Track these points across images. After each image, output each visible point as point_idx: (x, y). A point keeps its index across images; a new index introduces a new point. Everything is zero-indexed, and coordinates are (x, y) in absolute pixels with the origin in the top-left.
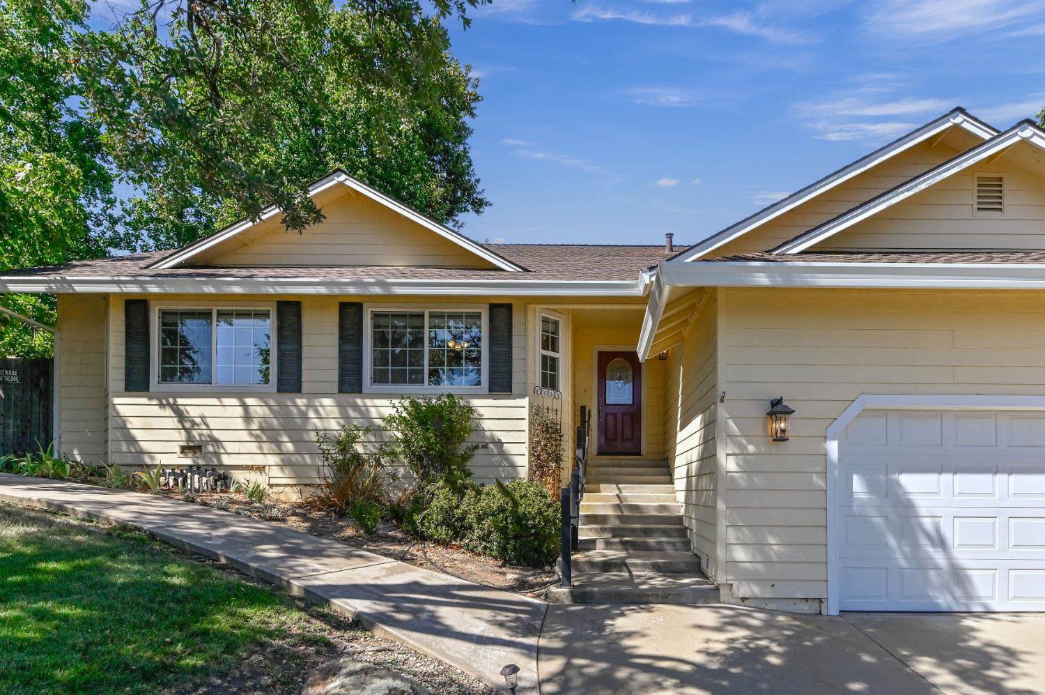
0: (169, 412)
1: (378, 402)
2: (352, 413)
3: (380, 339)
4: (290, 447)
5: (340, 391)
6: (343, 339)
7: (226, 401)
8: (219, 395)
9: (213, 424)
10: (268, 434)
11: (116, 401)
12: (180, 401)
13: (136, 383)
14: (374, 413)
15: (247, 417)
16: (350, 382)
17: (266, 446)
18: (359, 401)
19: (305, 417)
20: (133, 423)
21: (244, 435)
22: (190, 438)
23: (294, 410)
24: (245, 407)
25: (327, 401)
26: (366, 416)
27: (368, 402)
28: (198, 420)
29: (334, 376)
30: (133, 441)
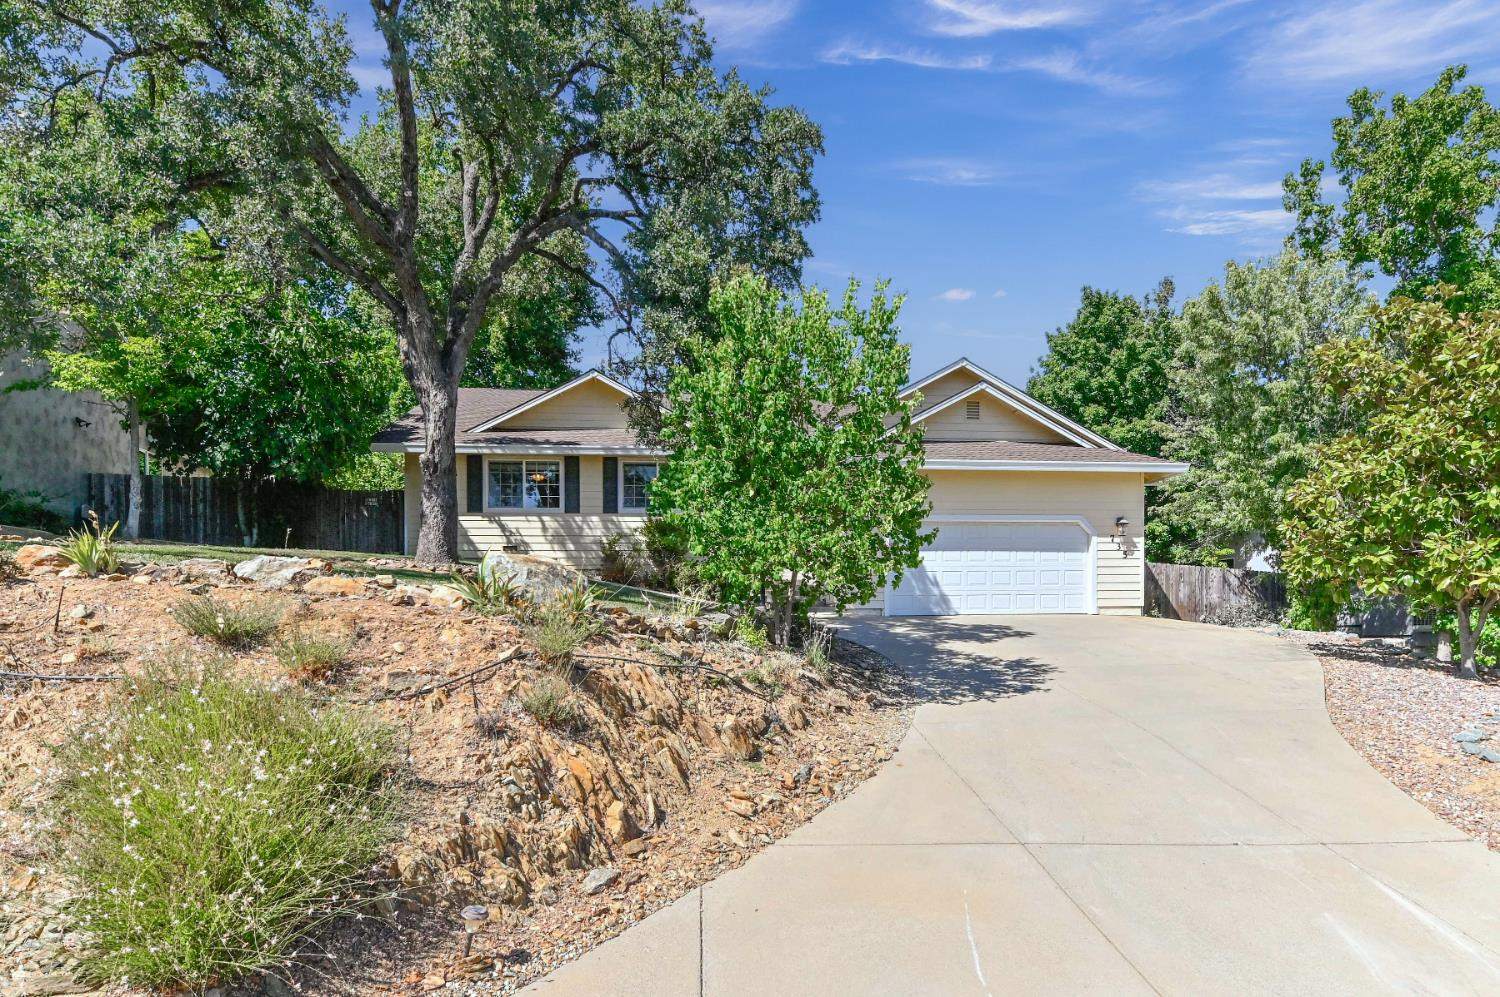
0: (495, 525)
1: (627, 519)
2: (610, 526)
3: (628, 480)
4: (571, 547)
5: (605, 512)
6: (606, 480)
7: (530, 518)
8: (526, 514)
9: (523, 532)
10: (558, 539)
11: (460, 518)
12: (502, 518)
13: (475, 507)
14: (624, 525)
15: (544, 528)
16: (610, 506)
17: (556, 547)
18: (615, 518)
19: (581, 528)
20: (471, 532)
21: (542, 539)
22: (509, 542)
23: (574, 525)
24: (542, 522)
25: (595, 519)
26: (619, 527)
27: (621, 519)
28: (514, 531)
29: (600, 503)
30: (471, 543)
